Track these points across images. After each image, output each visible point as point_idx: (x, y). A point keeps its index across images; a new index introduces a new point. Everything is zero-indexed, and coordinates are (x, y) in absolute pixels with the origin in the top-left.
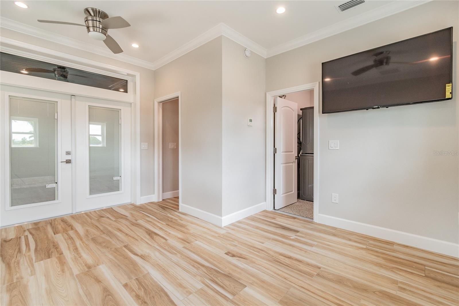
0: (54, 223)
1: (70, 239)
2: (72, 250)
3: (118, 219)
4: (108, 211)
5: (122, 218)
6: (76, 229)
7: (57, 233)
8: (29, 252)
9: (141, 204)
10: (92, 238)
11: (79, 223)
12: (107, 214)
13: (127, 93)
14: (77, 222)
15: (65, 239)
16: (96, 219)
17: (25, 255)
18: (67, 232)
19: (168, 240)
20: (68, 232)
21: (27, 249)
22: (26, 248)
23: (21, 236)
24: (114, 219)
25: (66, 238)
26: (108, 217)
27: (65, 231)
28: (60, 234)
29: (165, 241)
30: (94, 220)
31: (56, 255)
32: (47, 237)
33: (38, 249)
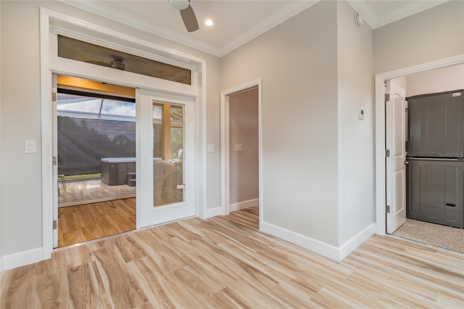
0: (121, 244)
1: (148, 271)
2: (157, 293)
3: (192, 240)
4: (175, 227)
5: (196, 239)
6: (149, 255)
7: (128, 260)
8: (104, 294)
9: (207, 219)
10: (175, 271)
11: (149, 245)
12: (175, 232)
13: (191, 85)
14: (146, 243)
15: (142, 272)
16: (167, 238)
17: (100, 298)
18: (139, 259)
19: (279, 282)
20: (141, 259)
21: (100, 286)
22: (99, 284)
23: (88, 263)
24: (188, 241)
25: (143, 270)
26: (178, 237)
27: (137, 257)
28: (132, 262)
29: (277, 285)
30: (164, 241)
31: (141, 303)
32: (119, 267)
33: (114, 288)
